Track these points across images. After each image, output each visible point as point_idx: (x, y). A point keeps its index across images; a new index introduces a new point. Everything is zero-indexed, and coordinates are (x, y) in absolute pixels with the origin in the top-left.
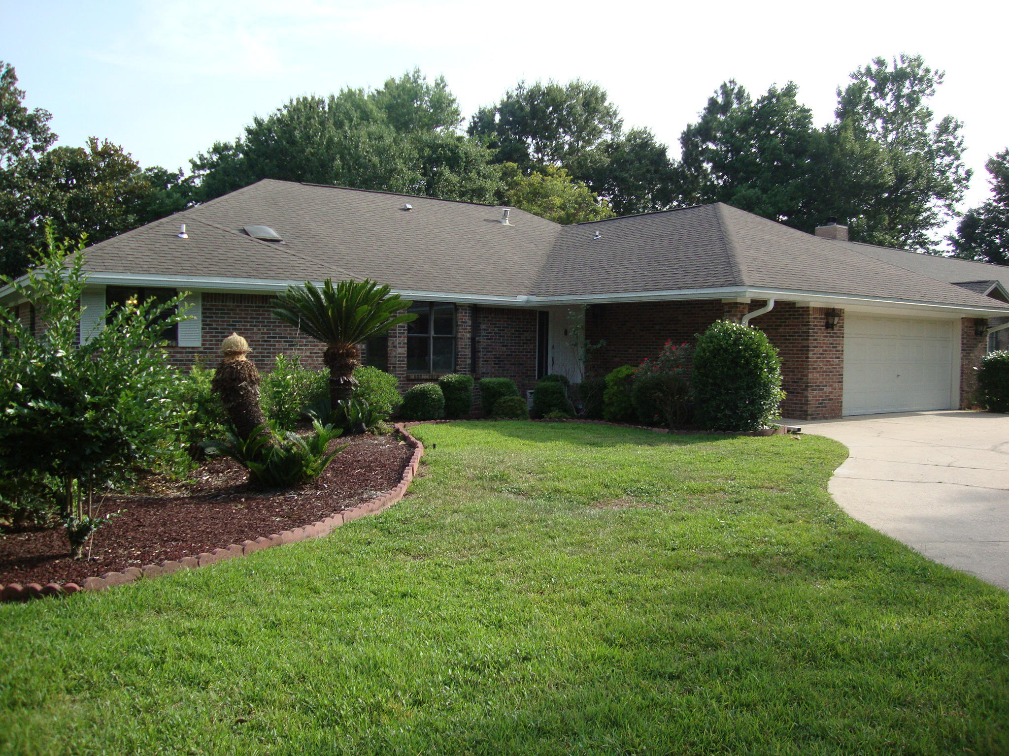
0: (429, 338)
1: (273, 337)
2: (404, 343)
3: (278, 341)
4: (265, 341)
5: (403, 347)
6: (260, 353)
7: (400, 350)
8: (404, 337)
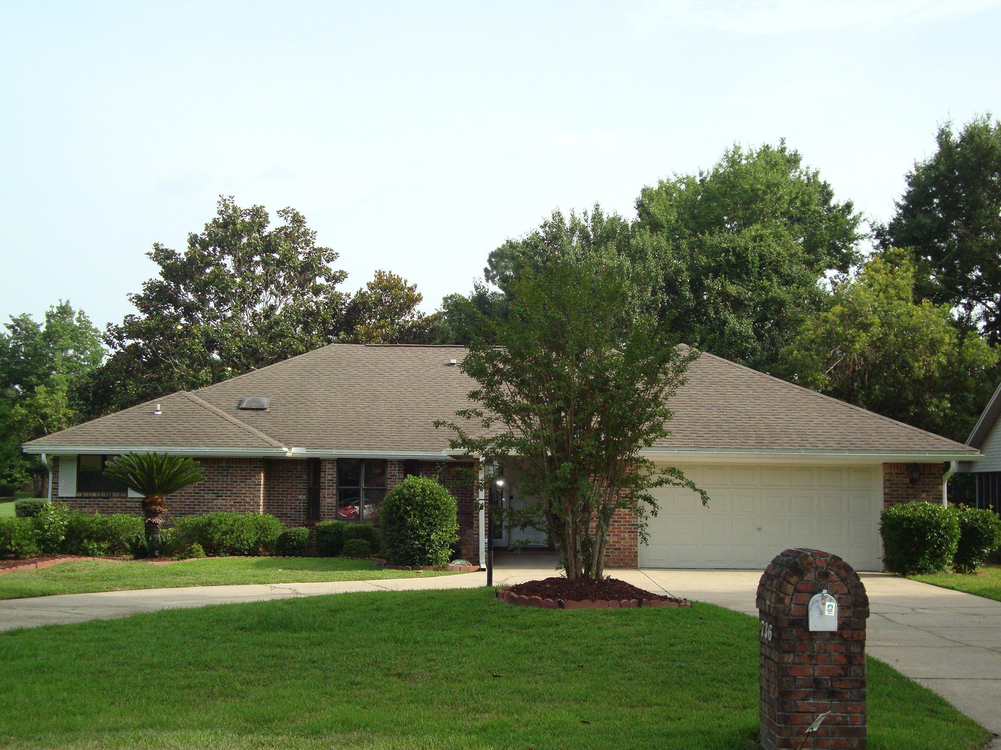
0: (360, 490)
1: (203, 490)
2: (333, 495)
3: (207, 493)
4: (197, 493)
5: (332, 498)
6: (192, 502)
7: (329, 500)
8: (333, 489)
